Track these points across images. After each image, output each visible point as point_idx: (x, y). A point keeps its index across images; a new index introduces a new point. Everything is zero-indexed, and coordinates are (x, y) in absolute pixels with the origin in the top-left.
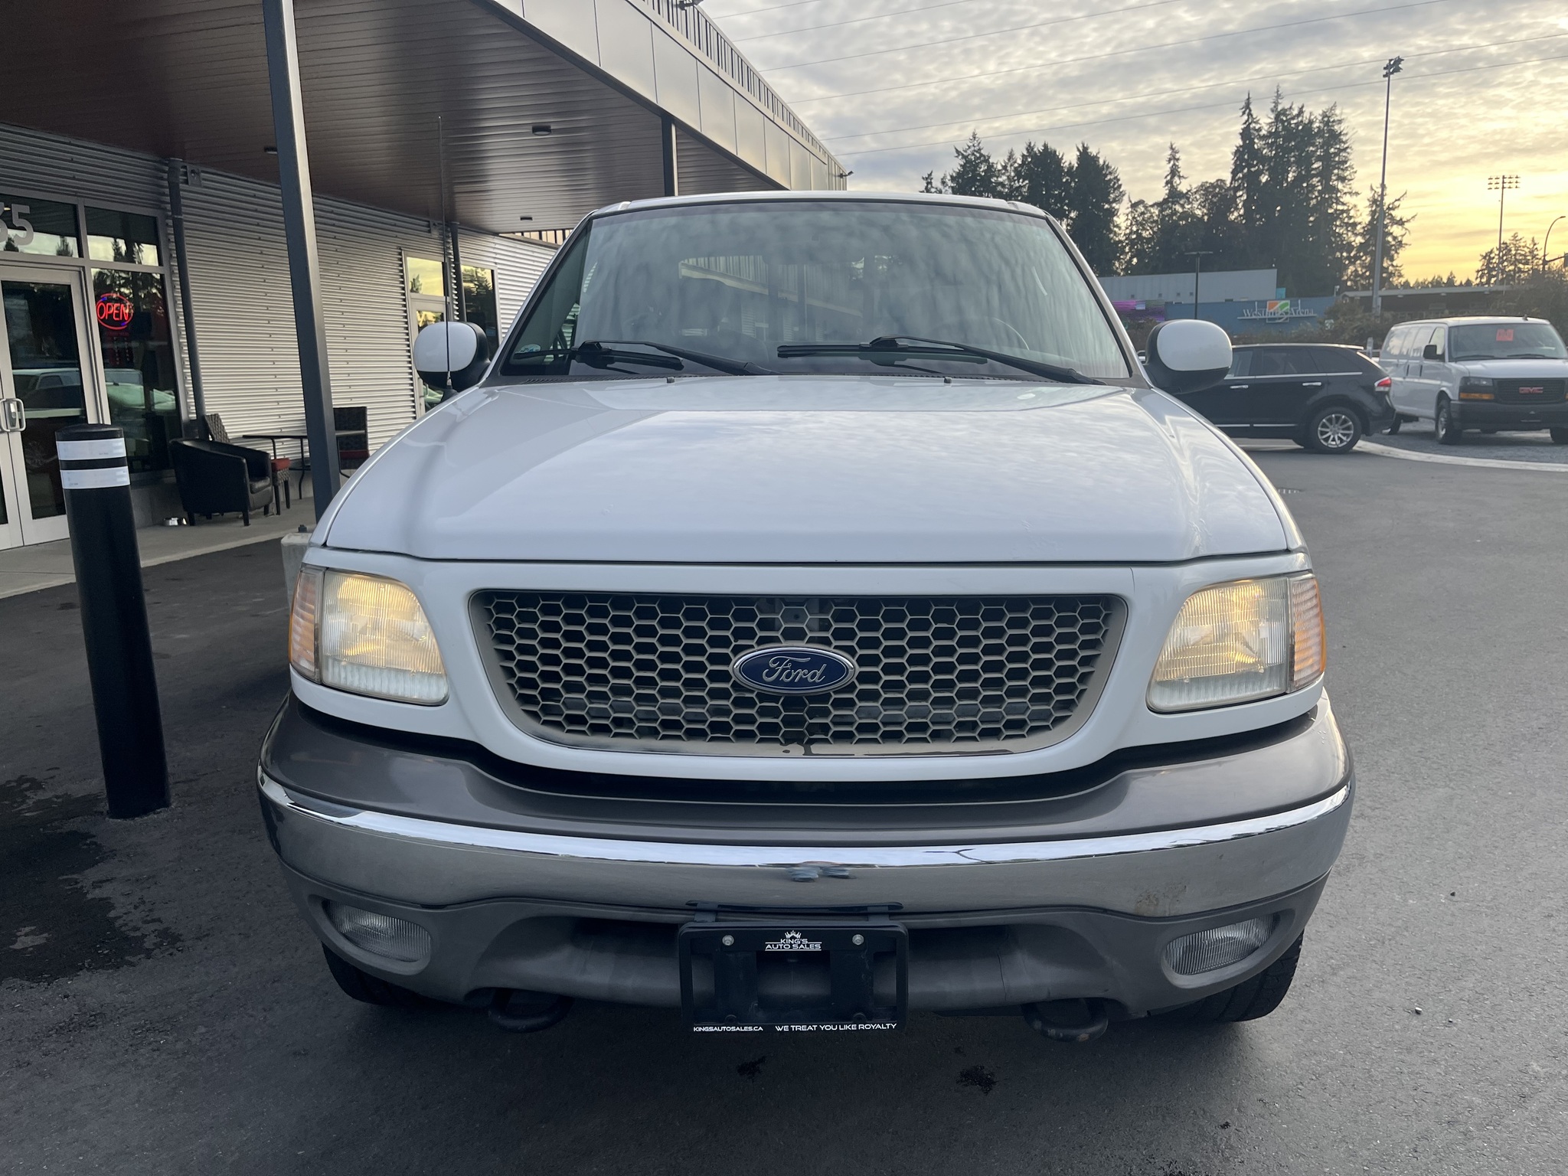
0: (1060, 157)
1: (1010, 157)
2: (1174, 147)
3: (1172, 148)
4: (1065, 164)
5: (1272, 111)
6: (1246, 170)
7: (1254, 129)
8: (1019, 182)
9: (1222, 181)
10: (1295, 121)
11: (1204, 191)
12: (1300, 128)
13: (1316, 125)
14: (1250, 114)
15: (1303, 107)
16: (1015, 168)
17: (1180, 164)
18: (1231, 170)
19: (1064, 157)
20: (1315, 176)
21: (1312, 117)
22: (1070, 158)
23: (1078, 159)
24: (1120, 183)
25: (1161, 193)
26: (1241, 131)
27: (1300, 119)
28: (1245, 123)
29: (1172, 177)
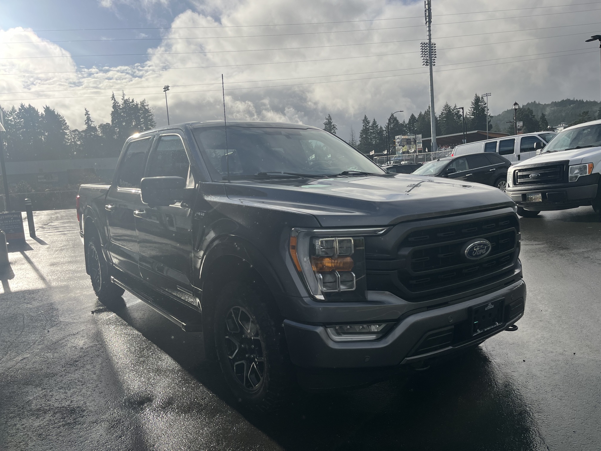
0: (37, 110)
1: (13, 108)
2: (87, 110)
3: (86, 110)
4: (40, 113)
5: (123, 100)
6: (117, 120)
7: (117, 105)
8: (19, 120)
9: (108, 123)
10: (132, 104)
11: (102, 127)
12: (134, 106)
13: (140, 106)
14: (115, 100)
15: (133, 99)
16: (16, 114)
17: (90, 116)
18: (111, 120)
19: (38, 110)
20: (143, 124)
21: (137, 103)
22: (41, 111)
23: (45, 112)
24: (66, 122)
25: (85, 127)
26: (113, 106)
27: (133, 103)
28: (113, 103)
29: (88, 121)
